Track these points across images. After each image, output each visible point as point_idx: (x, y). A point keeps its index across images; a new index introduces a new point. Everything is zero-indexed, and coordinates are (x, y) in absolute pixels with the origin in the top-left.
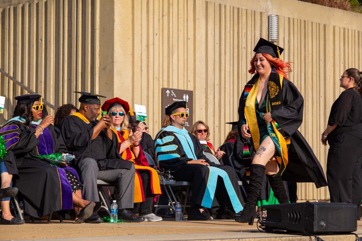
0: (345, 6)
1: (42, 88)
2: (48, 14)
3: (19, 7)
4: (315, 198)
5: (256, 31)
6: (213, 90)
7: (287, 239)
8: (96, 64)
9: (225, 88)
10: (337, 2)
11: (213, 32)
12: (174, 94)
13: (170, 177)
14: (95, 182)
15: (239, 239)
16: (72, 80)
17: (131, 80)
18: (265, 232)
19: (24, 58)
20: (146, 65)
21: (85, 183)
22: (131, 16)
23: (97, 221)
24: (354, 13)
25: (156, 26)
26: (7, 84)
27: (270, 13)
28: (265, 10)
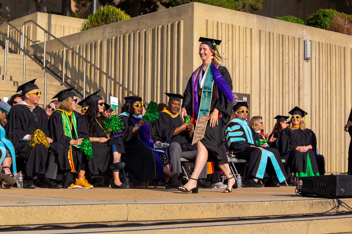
1: (142, 92)
2: (147, 40)
3: (127, 36)
4: (337, 171)
5: (295, 52)
6: (265, 94)
7: (316, 201)
8: (180, 75)
9: (273, 92)
11: (265, 52)
12: (236, 97)
13: (233, 156)
14: (179, 160)
15: (282, 201)
16: (164, 87)
18: (301, 196)
21: (172, 160)
26: (118, 90)
27: (305, 39)
28: (302, 36)
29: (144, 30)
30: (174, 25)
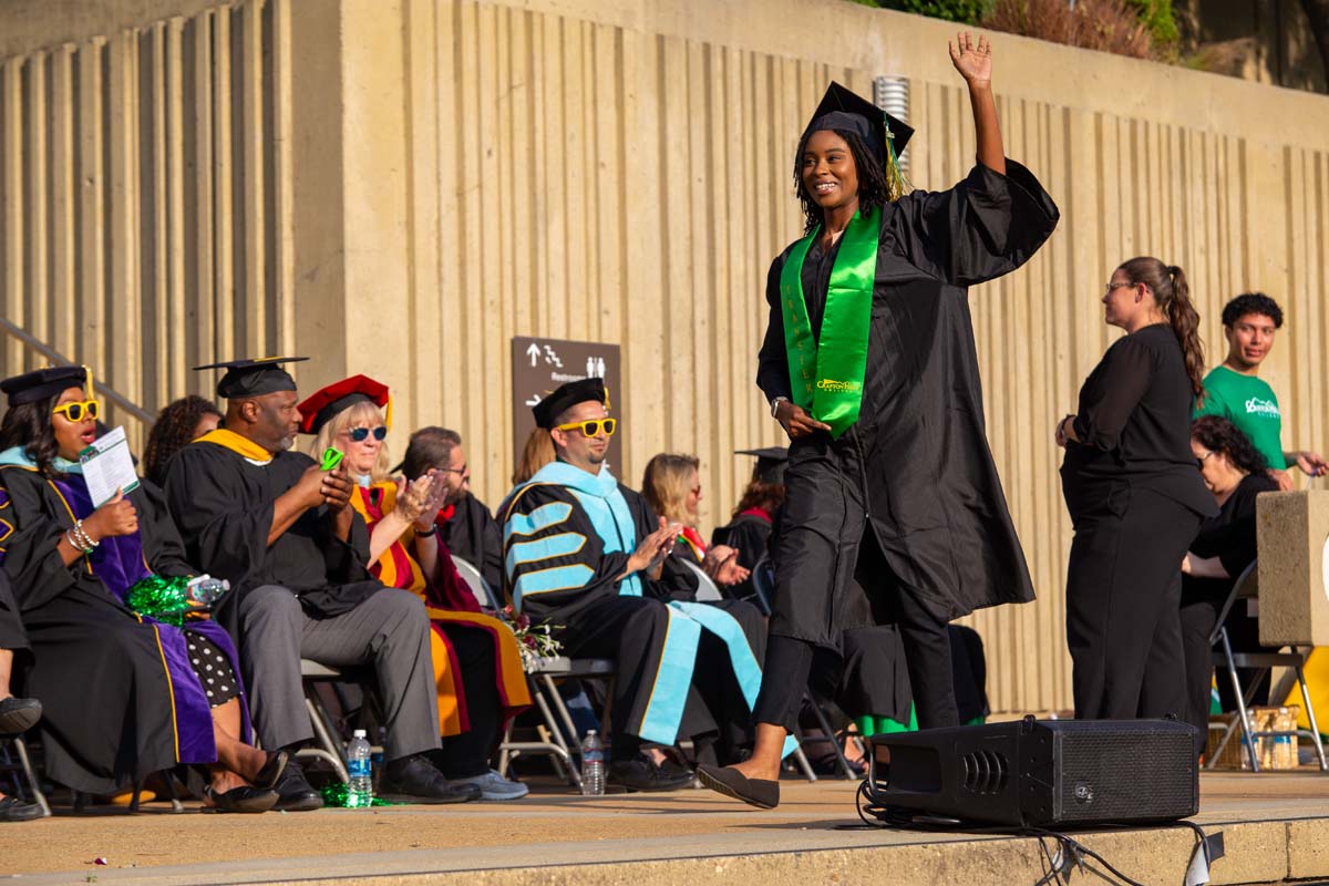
0: (1134, 45)
1: (95, 346)
3: (11, 71)
4: (1048, 704)
6: (689, 341)
7: (961, 848)
8: (281, 260)
9: (730, 333)
10: (1106, 30)
11: (685, 141)
12: (555, 359)
13: (549, 644)
14: (293, 666)
15: (798, 852)
16: (202, 318)
17: (405, 310)
18: (884, 827)
19: (34, 244)
20: (457, 261)
22: (399, 92)
23: (306, 803)
24: (1164, 66)
25: (488, 122)
27: (879, 72)
28: (863, 60)
29: (100, 41)
30: (246, 16)
